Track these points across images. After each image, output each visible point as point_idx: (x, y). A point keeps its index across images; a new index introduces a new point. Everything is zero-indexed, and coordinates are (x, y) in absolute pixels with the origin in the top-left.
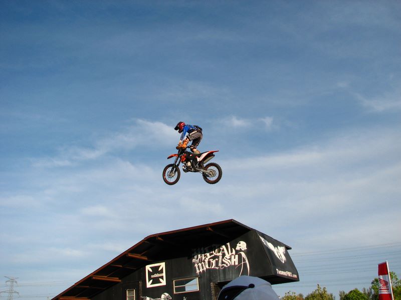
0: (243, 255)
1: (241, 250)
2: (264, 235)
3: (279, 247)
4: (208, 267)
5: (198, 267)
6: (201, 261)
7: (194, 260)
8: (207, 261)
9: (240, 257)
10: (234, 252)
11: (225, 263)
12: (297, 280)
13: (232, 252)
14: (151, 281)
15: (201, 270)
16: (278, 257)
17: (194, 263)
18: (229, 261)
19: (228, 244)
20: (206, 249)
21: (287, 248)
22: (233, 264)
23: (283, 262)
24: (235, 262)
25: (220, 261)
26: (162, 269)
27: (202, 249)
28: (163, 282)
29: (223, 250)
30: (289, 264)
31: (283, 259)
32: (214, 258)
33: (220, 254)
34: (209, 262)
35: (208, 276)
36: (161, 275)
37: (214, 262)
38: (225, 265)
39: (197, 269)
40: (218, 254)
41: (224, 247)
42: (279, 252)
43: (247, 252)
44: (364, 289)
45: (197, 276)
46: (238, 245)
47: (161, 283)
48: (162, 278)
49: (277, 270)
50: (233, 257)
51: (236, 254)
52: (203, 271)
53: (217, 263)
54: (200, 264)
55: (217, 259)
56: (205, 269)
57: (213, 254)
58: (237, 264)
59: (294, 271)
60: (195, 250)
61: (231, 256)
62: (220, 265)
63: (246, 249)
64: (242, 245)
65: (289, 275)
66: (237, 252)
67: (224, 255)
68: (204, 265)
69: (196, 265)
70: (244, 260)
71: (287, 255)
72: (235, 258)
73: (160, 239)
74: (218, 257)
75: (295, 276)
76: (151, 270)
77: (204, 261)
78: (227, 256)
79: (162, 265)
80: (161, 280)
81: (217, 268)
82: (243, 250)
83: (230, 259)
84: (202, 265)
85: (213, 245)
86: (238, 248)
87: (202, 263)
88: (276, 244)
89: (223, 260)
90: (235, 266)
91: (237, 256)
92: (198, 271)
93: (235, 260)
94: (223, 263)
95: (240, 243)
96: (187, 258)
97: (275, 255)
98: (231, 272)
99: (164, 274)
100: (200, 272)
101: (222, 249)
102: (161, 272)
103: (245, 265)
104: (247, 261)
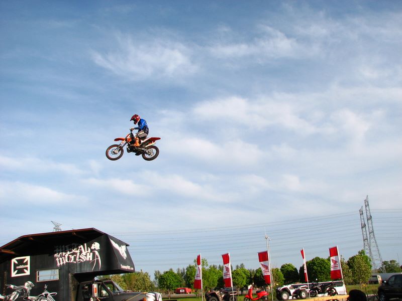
0: (97, 253)
1: (95, 249)
3: (122, 246)
4: (67, 261)
5: (59, 261)
6: (61, 256)
7: (56, 255)
8: (66, 256)
9: (94, 254)
10: (89, 250)
11: (81, 259)
12: (133, 271)
13: (87, 250)
15: (62, 263)
16: (122, 255)
17: (56, 258)
18: (85, 257)
19: (85, 244)
20: (67, 246)
21: (127, 245)
22: (88, 260)
23: (125, 258)
25: (78, 257)
26: (27, 261)
27: (63, 247)
28: (28, 273)
29: (81, 249)
30: (129, 261)
32: (73, 254)
33: (78, 251)
34: (69, 257)
35: (67, 267)
36: (25, 266)
37: (72, 257)
38: (81, 260)
39: (58, 262)
40: (76, 251)
41: (82, 246)
42: (122, 250)
43: (100, 251)
45: (57, 268)
46: (93, 245)
47: (25, 273)
48: (27, 268)
49: (121, 265)
50: (88, 254)
51: (91, 252)
52: (63, 264)
53: (75, 258)
54: (61, 259)
55: (75, 255)
56: (65, 263)
57: (71, 251)
58: (91, 259)
59: (132, 265)
60: (57, 246)
61: (86, 253)
62: (77, 260)
63: (99, 248)
64: (96, 246)
65: (128, 268)
66: (92, 250)
67: (81, 252)
68: (64, 260)
69: (57, 259)
70: (97, 257)
71: (127, 252)
73: (31, 238)
74: (76, 254)
75: (132, 269)
76: (17, 262)
77: (64, 257)
78: (84, 253)
79: (28, 258)
80: (25, 270)
81: (75, 262)
82: (97, 249)
83: (86, 256)
84: (62, 259)
85: (73, 244)
86: (93, 247)
87: (63, 258)
88: (120, 243)
89: (80, 256)
90: (89, 261)
91: (91, 254)
92: (59, 264)
93: (90, 257)
94: (80, 258)
96: (47, 255)
97: (119, 253)
98: (86, 266)
99: (28, 266)
100: (60, 265)
101: (80, 247)
102: (26, 263)
103: (98, 261)
104: (99, 258)
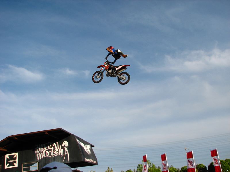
0: (66, 149)
1: (65, 146)
2: (78, 138)
3: (87, 145)
4: (44, 156)
5: (39, 156)
6: (40, 152)
7: (36, 152)
10: (61, 147)
11: (55, 154)
12: (96, 164)
14: (8, 164)
15: (40, 158)
16: (86, 151)
17: (36, 153)
18: (57, 152)
20: (44, 145)
21: (92, 146)
22: (60, 154)
23: (89, 154)
24: (61, 153)
25: (52, 153)
26: (16, 157)
27: (42, 145)
28: (16, 165)
29: (54, 146)
30: (93, 155)
31: (89, 152)
33: (52, 148)
34: (45, 153)
35: (44, 161)
36: (15, 160)
37: (48, 153)
38: (55, 155)
39: (38, 157)
41: (55, 144)
42: (87, 148)
43: (68, 148)
44: (134, 170)
45: (37, 161)
46: (63, 143)
48: (15, 162)
49: (85, 158)
52: (42, 158)
53: (50, 153)
54: (40, 154)
56: (43, 157)
59: (95, 159)
60: (37, 145)
61: (58, 150)
62: (52, 155)
64: (66, 144)
65: (92, 162)
66: (62, 147)
68: (42, 155)
69: (37, 155)
70: (66, 152)
71: (91, 150)
72: (61, 151)
73: (16, 138)
74: (51, 150)
75: (95, 162)
76: (9, 158)
77: (42, 152)
78: (57, 150)
79: (16, 154)
80: (15, 164)
81: (50, 157)
82: (66, 146)
83: (58, 151)
84: (41, 155)
85: (49, 143)
87: (41, 153)
88: (86, 143)
89: (54, 152)
90: (61, 155)
91: (62, 150)
92: (38, 158)
94: (54, 153)
95: (64, 142)
96: (32, 150)
97: (84, 149)
98: (58, 159)
99: (17, 160)
100: (40, 159)
101: (53, 145)
102: (15, 158)
103: (67, 155)
104: (68, 153)
